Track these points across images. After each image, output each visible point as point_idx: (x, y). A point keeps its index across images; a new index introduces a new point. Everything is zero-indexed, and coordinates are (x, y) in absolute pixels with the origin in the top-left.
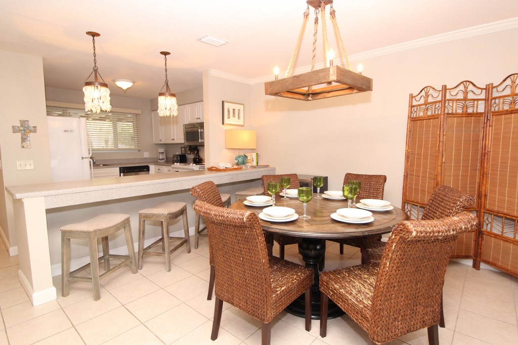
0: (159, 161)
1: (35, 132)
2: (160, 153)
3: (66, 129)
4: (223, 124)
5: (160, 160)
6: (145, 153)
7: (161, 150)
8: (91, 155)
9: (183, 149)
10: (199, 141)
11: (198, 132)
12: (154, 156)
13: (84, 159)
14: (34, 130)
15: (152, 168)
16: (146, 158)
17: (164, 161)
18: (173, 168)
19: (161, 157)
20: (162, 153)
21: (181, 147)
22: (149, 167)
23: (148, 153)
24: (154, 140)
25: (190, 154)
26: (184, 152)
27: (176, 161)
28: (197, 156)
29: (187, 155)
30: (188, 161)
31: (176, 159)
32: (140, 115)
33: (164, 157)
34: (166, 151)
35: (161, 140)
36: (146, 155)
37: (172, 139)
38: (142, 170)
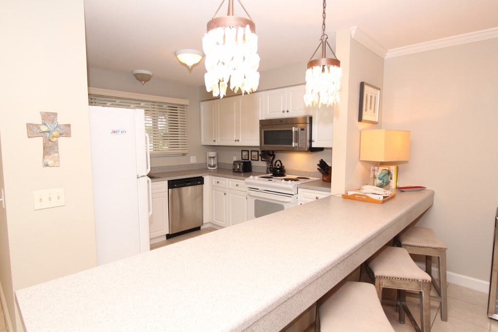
0: (209, 168)
1: (68, 134)
2: (211, 157)
3: (114, 129)
4: (360, 119)
5: (211, 167)
6: (191, 157)
7: (212, 154)
8: (149, 170)
9: (245, 153)
10: (292, 144)
11: (291, 131)
12: (202, 161)
13: (140, 179)
14: (66, 131)
15: (207, 179)
16: (193, 165)
17: (216, 168)
18: (247, 183)
19: (212, 162)
20: (213, 157)
21: (242, 151)
22: (203, 178)
23: (195, 157)
24: (203, 140)
25: (258, 160)
26: (247, 157)
27: (239, 170)
28: (278, 165)
29: (252, 161)
30: (253, 170)
31: (240, 167)
32: (187, 107)
33: (216, 163)
34: (217, 155)
35: (214, 141)
36: (193, 160)
37: (236, 141)
38: (196, 183)
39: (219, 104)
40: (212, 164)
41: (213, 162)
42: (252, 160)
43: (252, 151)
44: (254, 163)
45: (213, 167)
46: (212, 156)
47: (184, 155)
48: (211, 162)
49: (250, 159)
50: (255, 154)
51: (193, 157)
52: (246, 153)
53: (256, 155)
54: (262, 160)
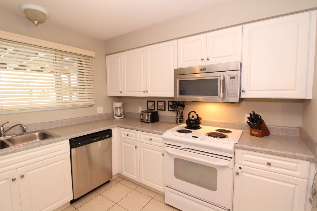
0: (116, 117)
2: (117, 108)
6: (98, 108)
7: (118, 104)
12: (109, 111)
15: (115, 131)
16: (100, 115)
17: (122, 117)
20: (120, 108)
21: (148, 101)
22: (112, 130)
23: (102, 107)
24: (109, 92)
25: (165, 110)
26: (153, 107)
27: (147, 120)
28: (193, 117)
29: (158, 111)
30: (160, 119)
31: (148, 118)
32: (93, 59)
33: (122, 113)
34: (123, 105)
35: (121, 92)
36: (100, 110)
37: (144, 92)
38: (104, 137)
39: (125, 56)
40: (119, 114)
41: (120, 111)
42: (158, 109)
43: (158, 102)
44: (161, 113)
45: (119, 116)
46: (118, 106)
47: (91, 106)
48: (118, 112)
49: (156, 110)
50: (161, 104)
51: (100, 108)
52: (152, 103)
53: (163, 105)
54: (169, 110)
